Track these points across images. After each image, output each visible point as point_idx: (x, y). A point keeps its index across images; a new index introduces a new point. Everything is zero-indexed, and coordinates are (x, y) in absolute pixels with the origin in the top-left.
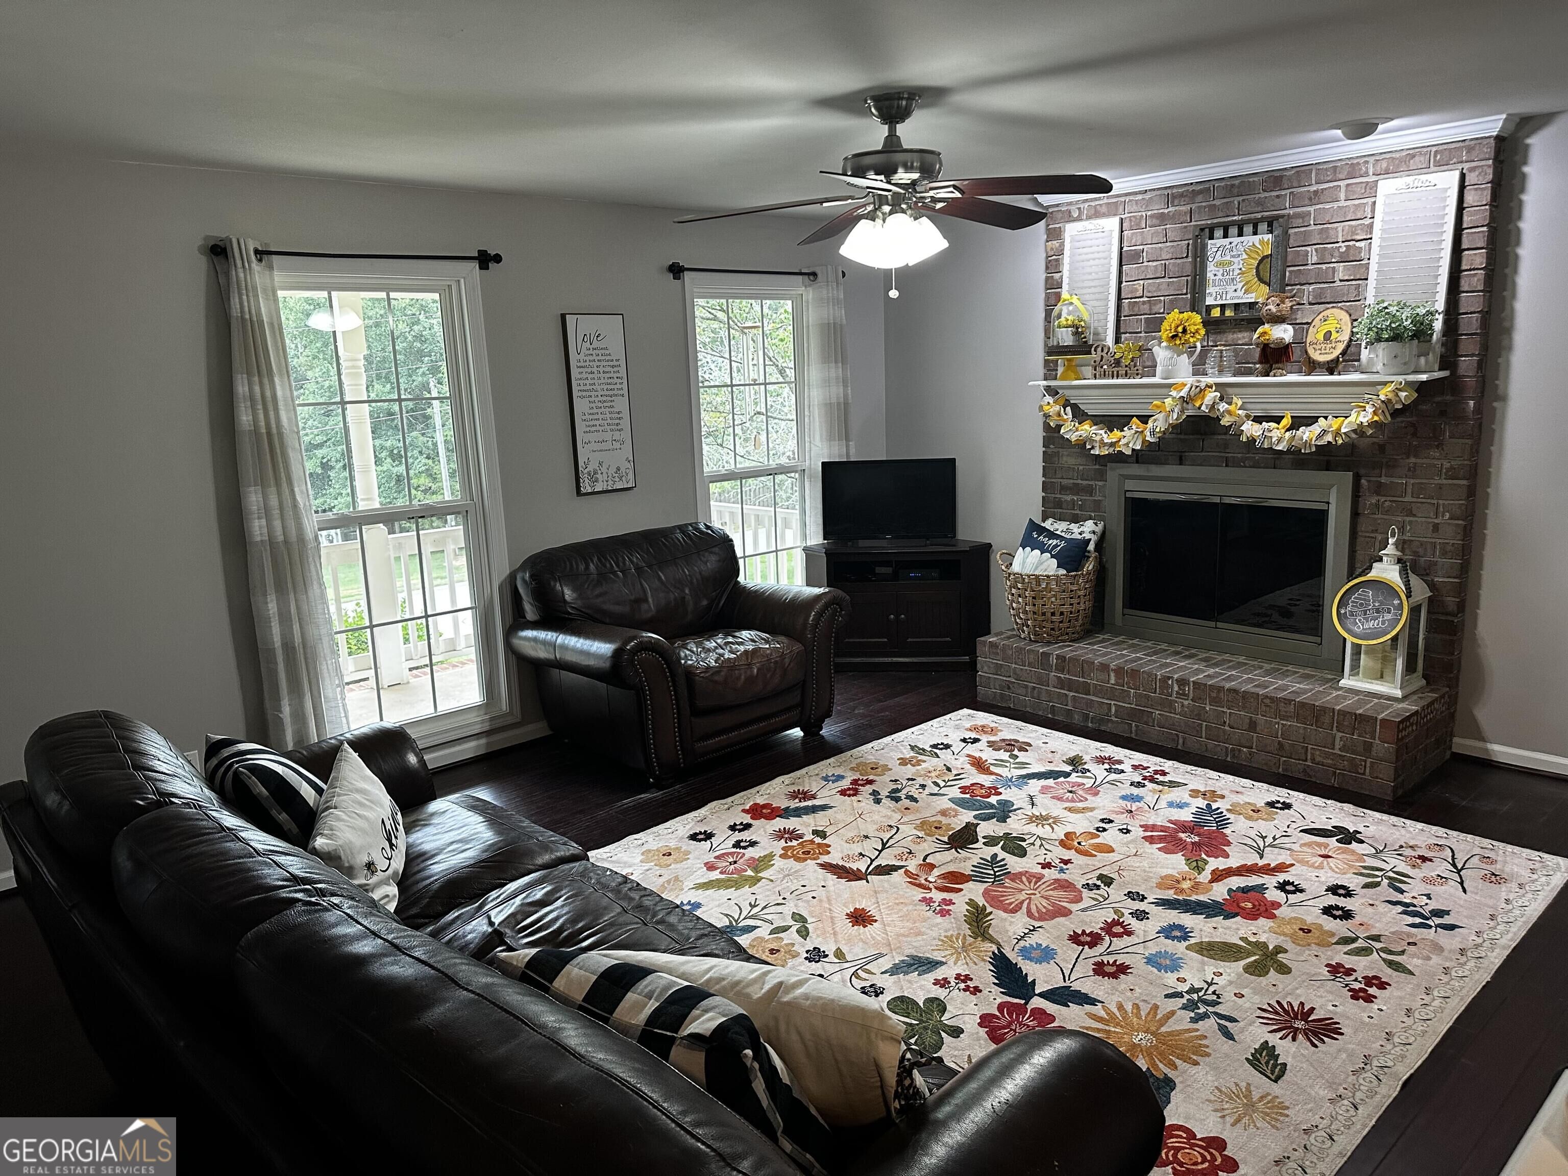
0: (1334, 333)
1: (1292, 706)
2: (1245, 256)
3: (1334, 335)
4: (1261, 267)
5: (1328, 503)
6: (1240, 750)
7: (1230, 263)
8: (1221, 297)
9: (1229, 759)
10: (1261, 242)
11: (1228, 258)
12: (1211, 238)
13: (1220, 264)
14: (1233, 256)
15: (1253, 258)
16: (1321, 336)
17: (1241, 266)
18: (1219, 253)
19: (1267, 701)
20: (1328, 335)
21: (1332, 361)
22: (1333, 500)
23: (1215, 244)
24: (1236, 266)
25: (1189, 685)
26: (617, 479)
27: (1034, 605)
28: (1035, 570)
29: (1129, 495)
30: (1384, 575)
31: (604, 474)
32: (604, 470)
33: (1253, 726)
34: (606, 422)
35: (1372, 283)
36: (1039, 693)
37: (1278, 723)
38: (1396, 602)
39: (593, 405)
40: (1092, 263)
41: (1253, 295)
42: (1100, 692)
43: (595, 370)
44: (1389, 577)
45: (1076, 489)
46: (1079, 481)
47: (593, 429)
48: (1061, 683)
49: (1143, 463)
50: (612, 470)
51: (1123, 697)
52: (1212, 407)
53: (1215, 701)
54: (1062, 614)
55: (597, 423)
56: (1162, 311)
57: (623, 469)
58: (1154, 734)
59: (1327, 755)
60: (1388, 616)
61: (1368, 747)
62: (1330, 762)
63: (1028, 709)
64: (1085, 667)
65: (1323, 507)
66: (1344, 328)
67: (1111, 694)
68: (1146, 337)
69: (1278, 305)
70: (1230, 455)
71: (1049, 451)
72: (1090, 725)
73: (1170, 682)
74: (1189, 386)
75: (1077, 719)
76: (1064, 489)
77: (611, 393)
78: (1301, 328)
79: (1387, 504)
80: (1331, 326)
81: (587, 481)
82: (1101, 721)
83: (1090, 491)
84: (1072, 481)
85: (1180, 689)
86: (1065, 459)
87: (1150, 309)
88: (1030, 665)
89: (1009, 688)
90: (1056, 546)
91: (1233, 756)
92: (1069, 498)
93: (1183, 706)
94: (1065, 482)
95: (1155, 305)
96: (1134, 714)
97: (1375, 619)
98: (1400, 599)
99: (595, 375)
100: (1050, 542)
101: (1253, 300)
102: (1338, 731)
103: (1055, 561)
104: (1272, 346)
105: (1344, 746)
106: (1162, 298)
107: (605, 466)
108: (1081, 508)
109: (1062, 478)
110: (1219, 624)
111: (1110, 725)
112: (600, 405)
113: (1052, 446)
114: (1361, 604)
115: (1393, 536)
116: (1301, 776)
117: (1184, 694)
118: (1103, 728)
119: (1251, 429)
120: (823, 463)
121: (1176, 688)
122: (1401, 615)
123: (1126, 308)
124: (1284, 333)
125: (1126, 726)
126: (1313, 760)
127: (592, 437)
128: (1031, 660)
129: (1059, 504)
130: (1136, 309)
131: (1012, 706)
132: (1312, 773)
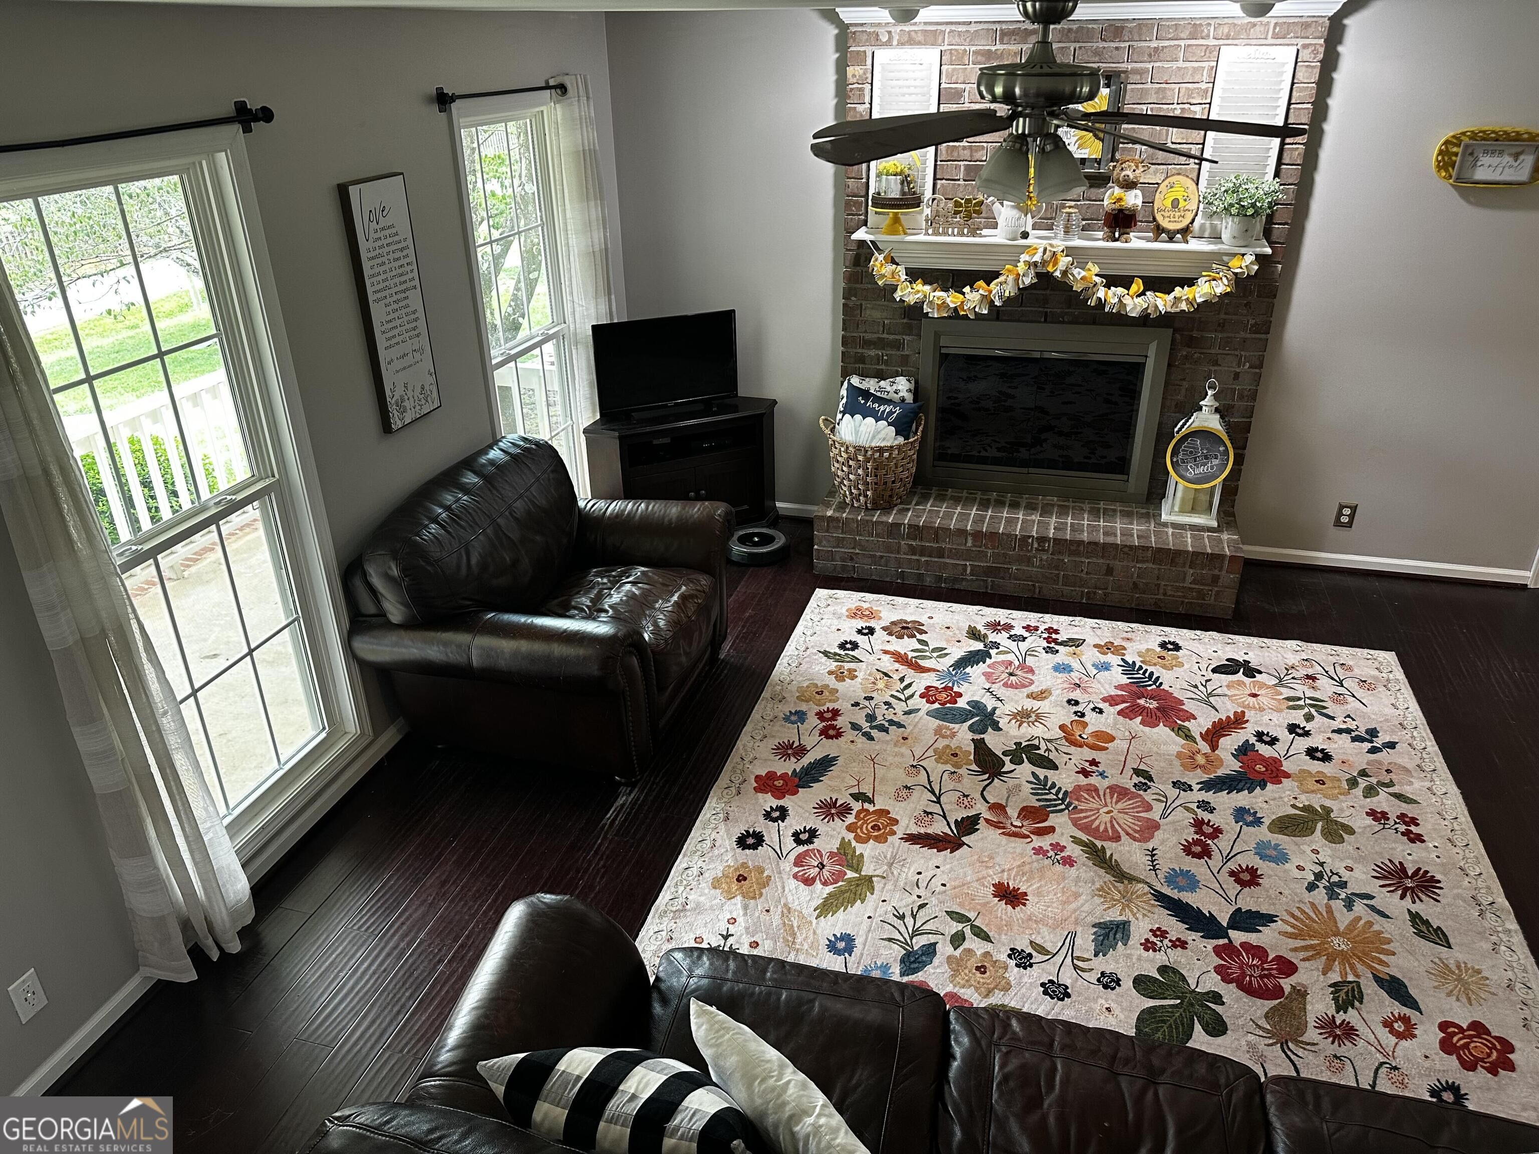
0: (1181, 201)
1: (1150, 552)
3: (1182, 204)
5: (1146, 357)
6: (1095, 593)
16: (1168, 203)
19: (1126, 550)
20: (1175, 203)
22: (1151, 354)
25: (1049, 542)
26: (423, 402)
27: (876, 476)
29: (943, 351)
30: (1206, 424)
31: (412, 399)
32: (410, 393)
33: (1110, 571)
34: (403, 328)
36: (887, 562)
37: (1134, 567)
38: (1222, 449)
39: (389, 309)
40: (907, 98)
41: (1087, 151)
42: (957, 554)
43: (384, 259)
44: (1211, 426)
45: (880, 344)
46: (885, 336)
47: (394, 341)
48: (913, 550)
50: (418, 390)
51: (981, 556)
52: (1065, 273)
53: (1072, 553)
55: (396, 332)
56: (984, 158)
57: (427, 387)
58: (1009, 587)
59: (1178, 589)
60: (1216, 462)
61: (1215, 579)
62: (1180, 594)
63: (874, 577)
64: (939, 533)
65: (1140, 360)
66: (1191, 196)
67: (967, 555)
68: (966, 185)
69: (1134, 171)
70: (1049, 310)
71: (851, 304)
72: (943, 585)
73: (1030, 540)
74: (1041, 250)
75: (928, 581)
76: (868, 344)
77: (404, 287)
78: (1150, 191)
80: (1178, 194)
81: (395, 412)
82: (955, 580)
83: (898, 345)
84: (876, 336)
85: (1039, 545)
86: (868, 312)
87: (971, 156)
88: (877, 535)
89: (852, 559)
90: (891, 413)
91: (1088, 598)
92: (872, 353)
93: (1041, 560)
94: (868, 336)
95: (976, 151)
96: (990, 571)
97: (1204, 465)
98: (1225, 446)
99: (386, 267)
100: (882, 408)
101: (1086, 156)
102: (1190, 567)
103: (893, 429)
104: (1127, 212)
105: (1194, 580)
106: (985, 145)
107: (410, 388)
108: (886, 363)
109: (866, 332)
110: (1032, 470)
111: (964, 583)
112: (395, 306)
113: (853, 298)
114: (1191, 452)
115: (1213, 388)
116: (1153, 608)
117: (1043, 550)
118: (956, 587)
120: (593, 326)
121: (1036, 545)
122: (1228, 460)
123: (944, 152)
124: (1134, 199)
125: (982, 583)
126: (1165, 594)
127: (394, 353)
128: (879, 531)
129: (862, 359)
130: (955, 154)
131: (855, 576)
132: (1162, 605)
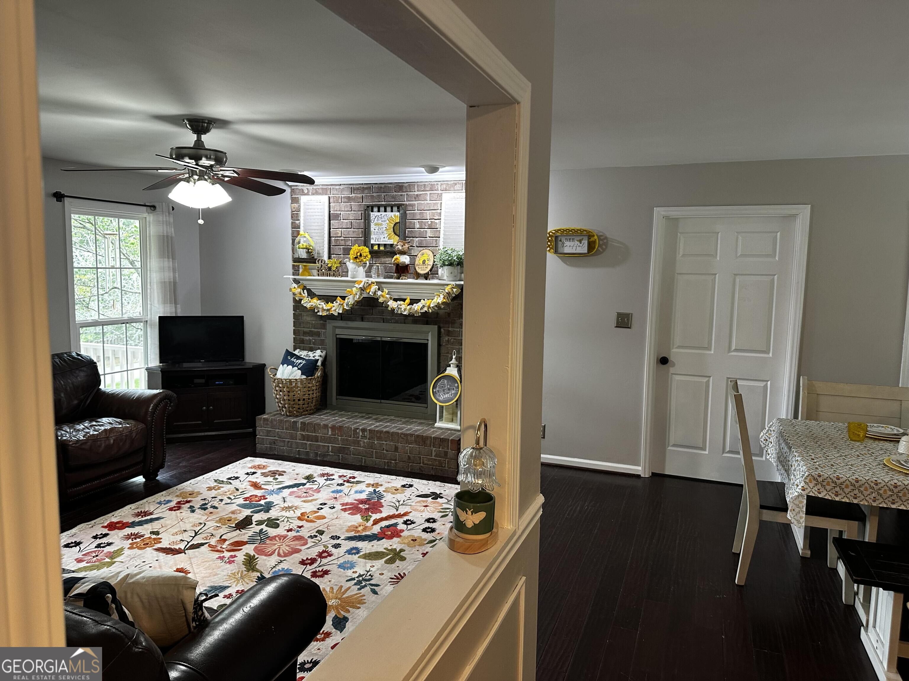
0: (426, 261)
1: (414, 437)
2: (388, 222)
3: (427, 262)
4: (395, 227)
5: (428, 340)
6: (391, 462)
7: (381, 224)
8: (378, 240)
9: (386, 467)
10: (395, 216)
11: (380, 222)
12: (372, 211)
13: (376, 224)
14: (382, 221)
15: (392, 223)
16: (421, 262)
17: (386, 226)
18: (376, 219)
19: (402, 436)
20: (424, 262)
21: (426, 273)
22: (430, 339)
23: (374, 214)
24: (384, 226)
25: (367, 431)
27: (289, 396)
28: (289, 377)
29: (338, 336)
30: (451, 373)
33: (396, 449)
35: (441, 239)
36: (291, 444)
37: (407, 446)
38: (456, 385)
40: (315, 217)
41: (392, 240)
42: (324, 440)
44: (453, 374)
45: (311, 334)
46: (313, 330)
48: (304, 438)
49: (344, 320)
51: (335, 441)
52: (375, 293)
53: (379, 438)
54: (304, 400)
56: (351, 245)
58: (351, 459)
59: (429, 460)
60: (453, 392)
61: (446, 453)
62: (430, 463)
63: (285, 454)
64: (315, 427)
65: (426, 342)
66: (430, 259)
67: (329, 440)
68: (344, 257)
69: (402, 246)
70: (385, 317)
71: (297, 313)
72: (319, 458)
73: (358, 431)
74: (363, 282)
75: (312, 456)
76: (305, 333)
78: (413, 257)
79: (452, 340)
80: (425, 257)
82: (324, 456)
83: (318, 334)
84: (309, 329)
85: (363, 434)
86: (305, 317)
87: (345, 243)
88: (287, 429)
89: (274, 443)
90: (301, 363)
91: (388, 466)
92: (307, 338)
93: (364, 442)
94: (305, 330)
95: (347, 241)
96: (341, 450)
97: (448, 393)
98: (458, 384)
100: (297, 361)
101: (392, 243)
102: (434, 447)
103: (300, 371)
104: (400, 265)
105: (436, 454)
106: (350, 238)
108: (314, 344)
109: (304, 328)
110: (383, 401)
111: (329, 457)
113: (298, 311)
114: (442, 387)
115: (454, 355)
116: (418, 472)
117: (365, 437)
118: (325, 459)
119: (392, 304)
120: (160, 317)
121: (361, 434)
122: (458, 391)
123: (333, 242)
124: (405, 259)
125: (337, 457)
126: (423, 463)
128: (287, 426)
129: (302, 341)
130: (338, 243)
131: (276, 453)
132: (423, 470)
